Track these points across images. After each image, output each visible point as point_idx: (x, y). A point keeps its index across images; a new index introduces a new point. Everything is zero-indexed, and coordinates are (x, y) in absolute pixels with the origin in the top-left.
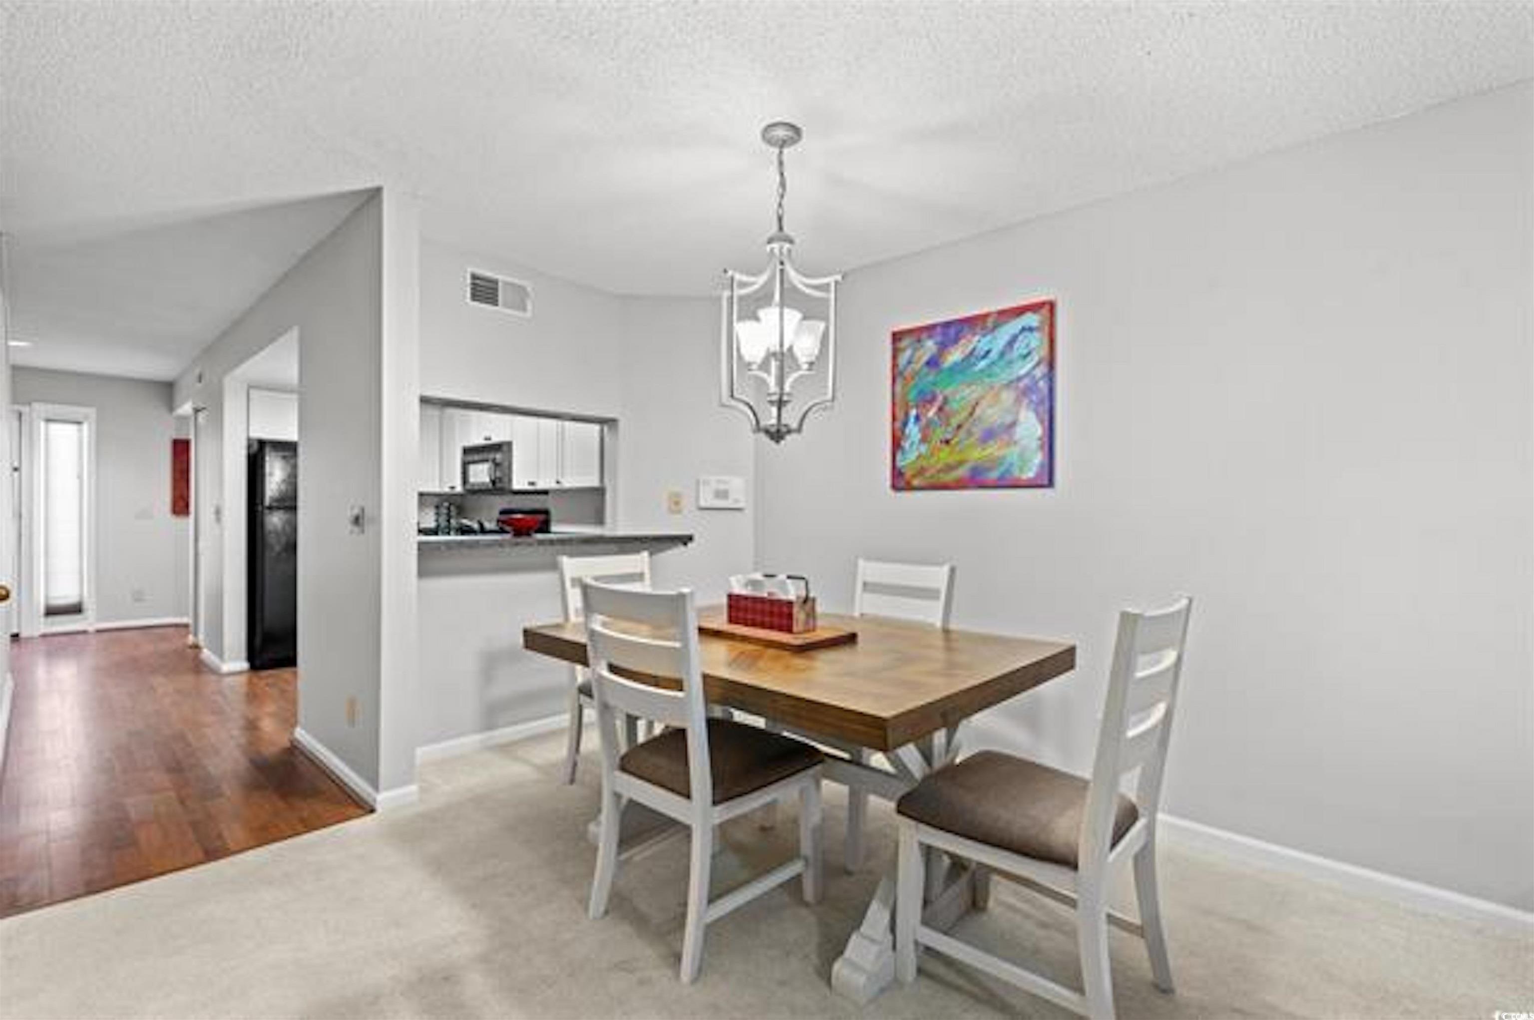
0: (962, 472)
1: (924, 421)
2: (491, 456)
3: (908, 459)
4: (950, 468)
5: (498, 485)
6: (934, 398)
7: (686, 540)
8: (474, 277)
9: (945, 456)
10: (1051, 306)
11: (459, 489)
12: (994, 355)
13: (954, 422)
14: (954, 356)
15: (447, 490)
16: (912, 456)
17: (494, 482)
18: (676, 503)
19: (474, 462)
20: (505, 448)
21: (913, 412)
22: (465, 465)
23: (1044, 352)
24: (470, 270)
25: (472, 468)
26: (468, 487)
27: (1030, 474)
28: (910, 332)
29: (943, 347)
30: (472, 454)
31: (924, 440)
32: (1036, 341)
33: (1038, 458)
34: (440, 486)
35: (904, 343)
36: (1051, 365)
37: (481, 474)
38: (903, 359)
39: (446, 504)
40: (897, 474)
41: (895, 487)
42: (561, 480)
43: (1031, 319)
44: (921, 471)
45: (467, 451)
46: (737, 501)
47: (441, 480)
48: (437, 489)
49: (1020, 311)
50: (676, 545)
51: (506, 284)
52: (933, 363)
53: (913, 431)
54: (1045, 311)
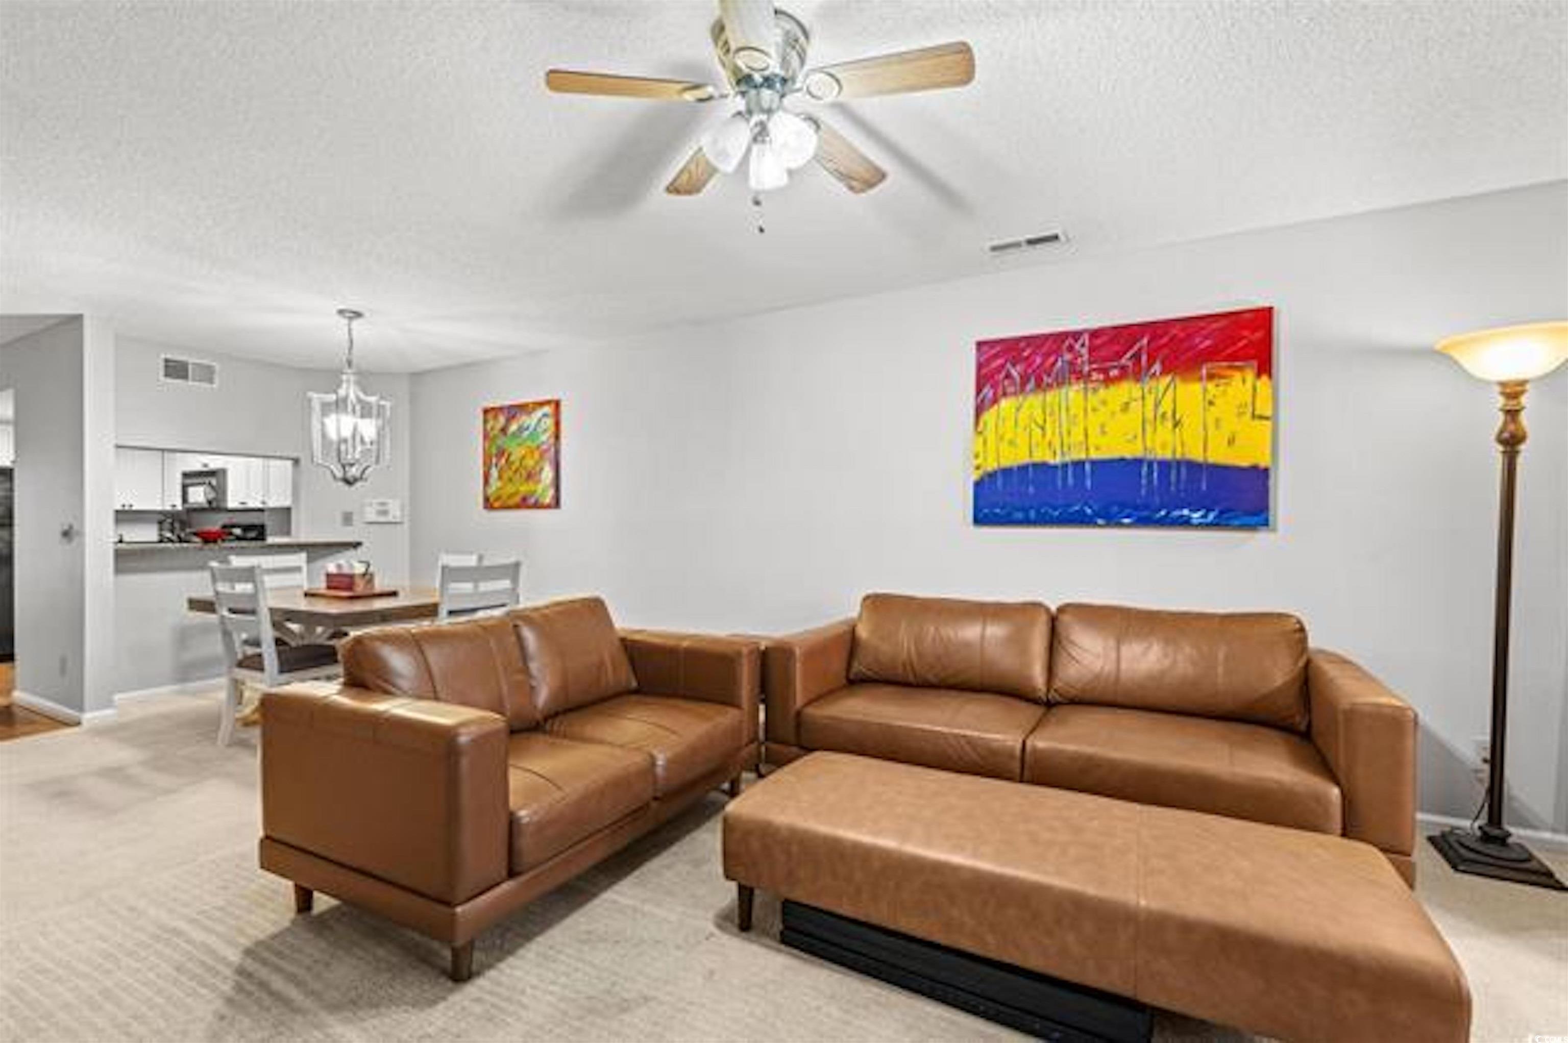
0: (517, 499)
1: (499, 466)
2: (207, 480)
3: (492, 490)
4: (511, 496)
5: (214, 505)
6: (503, 454)
7: (356, 545)
8: (167, 361)
9: (510, 489)
10: (557, 404)
11: (179, 507)
12: (531, 429)
13: (514, 468)
14: (513, 427)
15: (168, 508)
16: (494, 488)
17: (210, 502)
18: (348, 519)
19: (193, 485)
20: (220, 475)
21: (494, 461)
22: (185, 488)
23: (552, 429)
24: (163, 356)
25: (191, 490)
26: (187, 506)
27: (547, 500)
28: (493, 409)
29: (509, 420)
30: (190, 478)
31: (500, 477)
32: (549, 422)
33: (551, 492)
34: (163, 504)
35: (490, 416)
36: (557, 437)
37: (198, 495)
38: (489, 427)
39: (169, 520)
40: (487, 499)
41: (486, 507)
42: (266, 499)
43: (547, 409)
44: (498, 498)
45: (186, 475)
46: (394, 517)
47: (163, 499)
48: (159, 508)
49: (542, 404)
50: (347, 549)
51: (194, 364)
52: (504, 430)
53: (494, 472)
54: (553, 406)
